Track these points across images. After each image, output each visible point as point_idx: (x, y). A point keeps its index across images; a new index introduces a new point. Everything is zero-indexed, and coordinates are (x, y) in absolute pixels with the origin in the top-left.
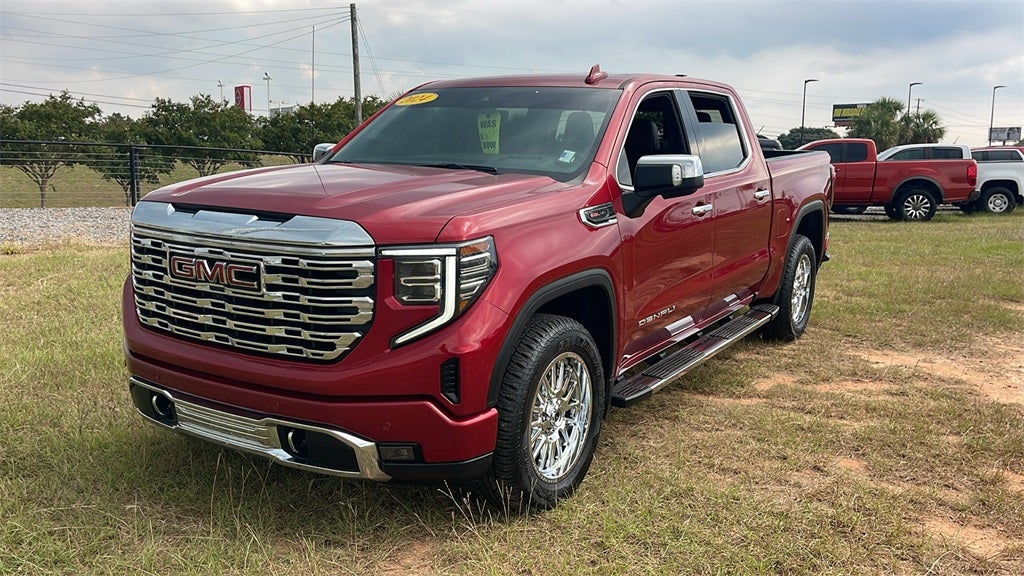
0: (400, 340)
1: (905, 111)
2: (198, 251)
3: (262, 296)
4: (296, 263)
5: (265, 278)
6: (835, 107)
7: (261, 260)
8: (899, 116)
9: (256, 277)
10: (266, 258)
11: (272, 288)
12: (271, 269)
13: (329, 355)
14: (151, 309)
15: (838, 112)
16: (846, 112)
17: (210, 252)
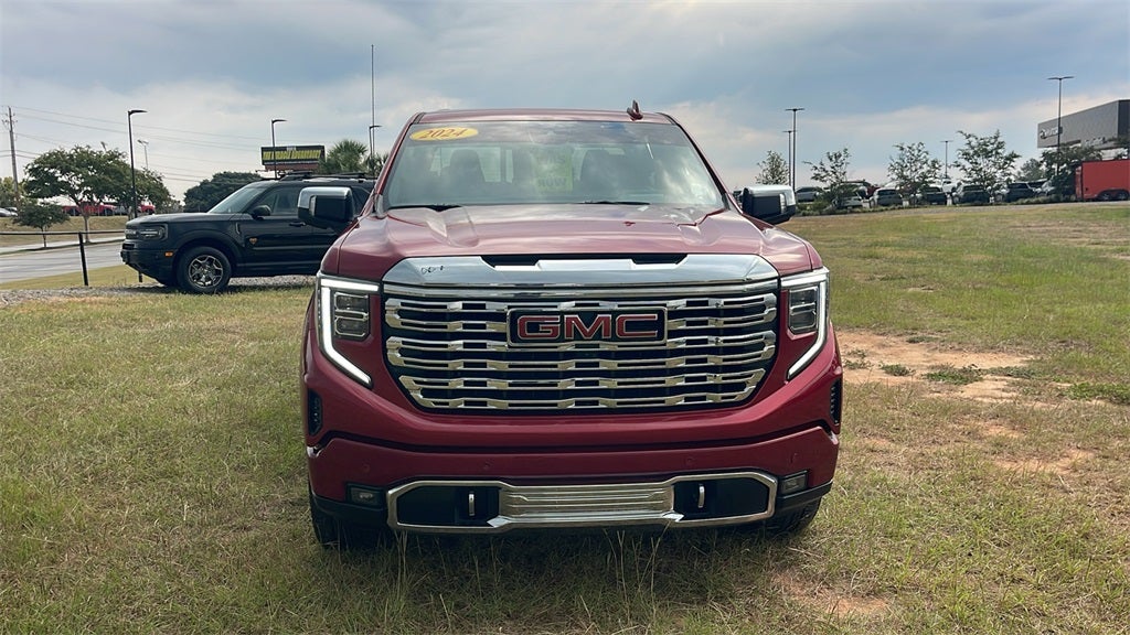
0: (792, 371)
1: (368, 154)
2: (564, 306)
3: (665, 345)
4: (706, 303)
5: (670, 324)
6: (263, 149)
7: (665, 305)
8: (362, 159)
9: (659, 325)
10: (672, 303)
11: (674, 334)
12: (674, 314)
13: (739, 395)
14: (459, 387)
15: (268, 155)
16: (279, 156)
17: (577, 305)
